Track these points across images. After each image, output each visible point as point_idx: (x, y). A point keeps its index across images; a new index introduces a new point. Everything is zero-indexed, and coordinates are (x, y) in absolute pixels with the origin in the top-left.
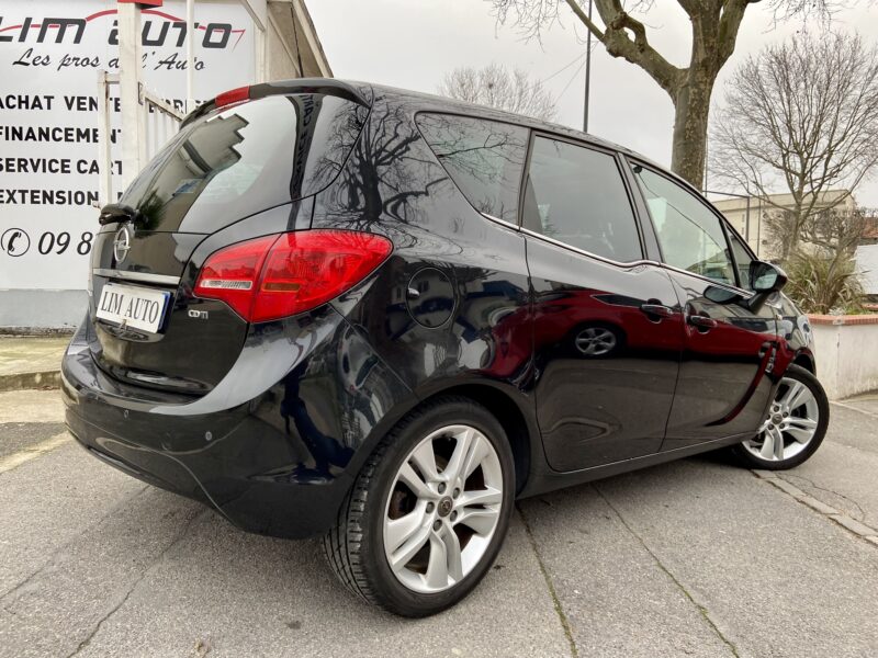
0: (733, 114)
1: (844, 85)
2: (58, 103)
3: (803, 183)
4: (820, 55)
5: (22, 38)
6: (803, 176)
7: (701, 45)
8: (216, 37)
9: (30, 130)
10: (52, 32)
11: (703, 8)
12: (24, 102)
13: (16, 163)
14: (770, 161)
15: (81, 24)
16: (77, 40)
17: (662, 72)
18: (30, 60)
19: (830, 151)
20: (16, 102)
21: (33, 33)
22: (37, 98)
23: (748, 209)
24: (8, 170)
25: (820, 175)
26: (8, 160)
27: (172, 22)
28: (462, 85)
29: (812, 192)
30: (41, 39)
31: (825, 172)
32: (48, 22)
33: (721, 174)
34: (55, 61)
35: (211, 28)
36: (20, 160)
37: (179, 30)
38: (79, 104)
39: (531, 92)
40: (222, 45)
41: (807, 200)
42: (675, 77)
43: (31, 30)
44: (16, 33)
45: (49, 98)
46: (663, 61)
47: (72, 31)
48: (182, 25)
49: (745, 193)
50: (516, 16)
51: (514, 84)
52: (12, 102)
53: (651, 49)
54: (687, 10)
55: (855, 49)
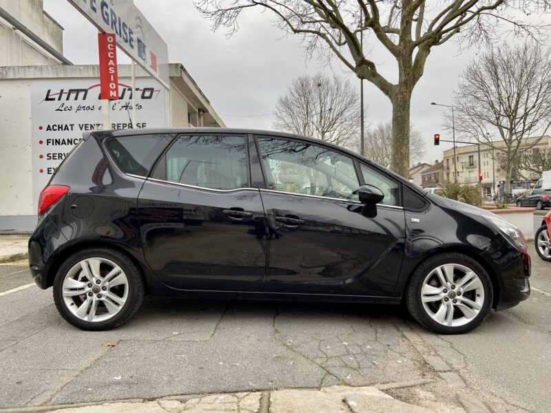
0: (465, 95)
1: (532, 74)
2: (76, 128)
3: (511, 135)
4: (515, 57)
5: (59, 99)
6: (511, 130)
7: (403, 73)
8: (147, 94)
9: (64, 140)
10: (73, 96)
11: (402, 54)
12: (60, 128)
13: (57, 155)
14: (491, 122)
15: (86, 91)
16: (84, 99)
17: (384, 86)
18: (63, 109)
19: (526, 114)
20: (57, 128)
21: (64, 96)
22: (66, 126)
23: (479, 151)
24: (54, 159)
25: (521, 129)
26: (53, 154)
27: (127, 88)
28: (303, 86)
29: (517, 139)
30: (68, 99)
31: (524, 127)
32: (71, 91)
33: (462, 131)
34: (74, 109)
35: (145, 90)
36: (59, 154)
37: (130, 92)
38: (86, 127)
39: (343, 87)
40: (150, 97)
41: (515, 144)
42: (391, 90)
43: (63, 95)
44: (57, 97)
45: (72, 125)
46: (385, 81)
47: (81, 94)
48: (130, 89)
49: (477, 142)
50: (318, 55)
51: (333, 83)
52: (55, 128)
53: (379, 75)
54: (394, 55)
55: (537, 51)
